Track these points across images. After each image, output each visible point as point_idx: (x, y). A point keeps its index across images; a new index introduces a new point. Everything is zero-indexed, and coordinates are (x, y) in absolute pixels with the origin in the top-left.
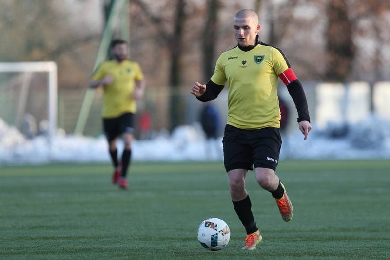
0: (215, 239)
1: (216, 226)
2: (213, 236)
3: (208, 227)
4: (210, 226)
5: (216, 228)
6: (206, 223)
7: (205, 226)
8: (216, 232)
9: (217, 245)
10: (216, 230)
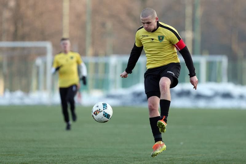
0: (106, 114)
1: (100, 110)
2: (104, 114)
3: (97, 114)
4: (98, 113)
5: (101, 111)
6: (94, 113)
7: (96, 115)
8: (103, 112)
9: (110, 115)
10: (102, 111)
